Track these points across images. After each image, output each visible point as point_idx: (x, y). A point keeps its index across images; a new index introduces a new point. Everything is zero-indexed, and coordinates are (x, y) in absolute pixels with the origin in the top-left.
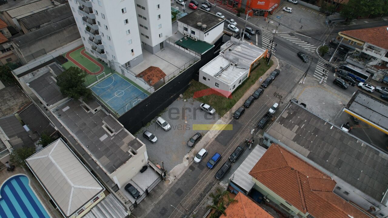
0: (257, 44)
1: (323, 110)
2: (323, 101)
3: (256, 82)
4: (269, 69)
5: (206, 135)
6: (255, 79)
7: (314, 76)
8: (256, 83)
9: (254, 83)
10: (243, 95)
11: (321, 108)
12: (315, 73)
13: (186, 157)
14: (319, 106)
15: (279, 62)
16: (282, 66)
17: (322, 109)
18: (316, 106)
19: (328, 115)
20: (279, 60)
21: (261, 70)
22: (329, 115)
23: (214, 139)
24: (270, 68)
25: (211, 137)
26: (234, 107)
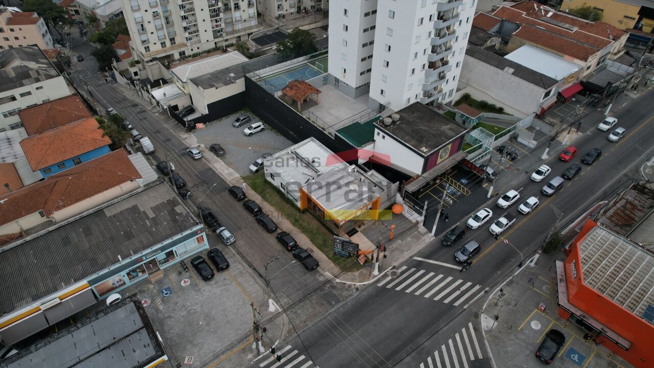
0: (416, 258)
1: (186, 312)
2: (207, 325)
3: (297, 229)
4: (327, 259)
5: (221, 161)
6: (301, 225)
7: (287, 344)
8: (293, 227)
9: (294, 226)
10: (272, 205)
11: (192, 311)
12: (296, 352)
13: (202, 146)
14: (198, 310)
15: (350, 286)
16: (333, 287)
17: (189, 312)
18: (202, 305)
19: (172, 315)
20: (357, 289)
21: (325, 241)
22: (170, 317)
23: (211, 166)
24: (330, 261)
25: (215, 165)
26: (253, 191)
